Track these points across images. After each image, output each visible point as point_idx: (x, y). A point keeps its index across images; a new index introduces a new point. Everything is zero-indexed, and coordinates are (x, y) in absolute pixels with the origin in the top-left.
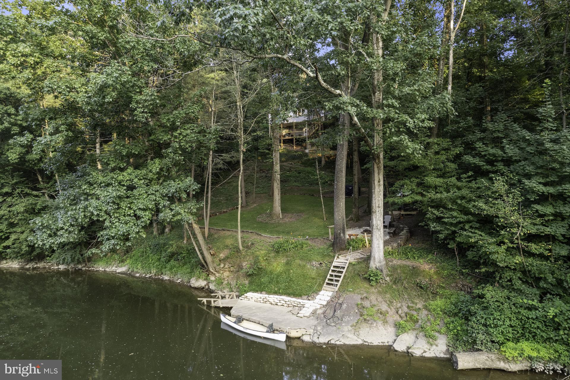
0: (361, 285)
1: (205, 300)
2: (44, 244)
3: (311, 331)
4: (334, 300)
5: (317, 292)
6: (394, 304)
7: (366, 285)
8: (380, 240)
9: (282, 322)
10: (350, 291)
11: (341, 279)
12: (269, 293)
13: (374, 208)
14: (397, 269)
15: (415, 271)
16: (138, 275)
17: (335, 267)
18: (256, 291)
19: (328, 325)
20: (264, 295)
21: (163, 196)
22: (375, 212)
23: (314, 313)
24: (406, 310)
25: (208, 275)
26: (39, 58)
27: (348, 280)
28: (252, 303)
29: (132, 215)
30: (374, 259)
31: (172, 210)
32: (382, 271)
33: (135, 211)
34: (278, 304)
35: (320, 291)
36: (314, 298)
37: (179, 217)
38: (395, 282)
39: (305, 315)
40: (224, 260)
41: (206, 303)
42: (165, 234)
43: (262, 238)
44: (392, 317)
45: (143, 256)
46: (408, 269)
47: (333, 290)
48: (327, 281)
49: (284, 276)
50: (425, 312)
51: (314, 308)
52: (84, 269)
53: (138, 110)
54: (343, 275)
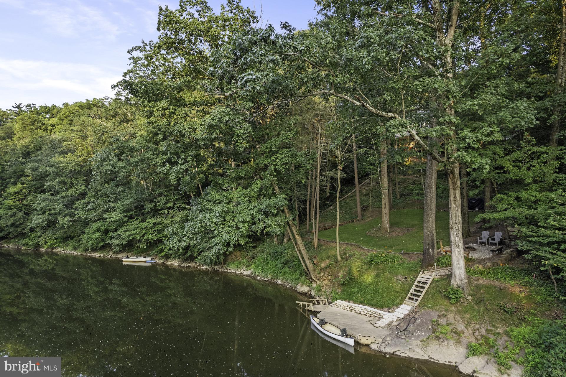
0: (441, 302)
1: (301, 303)
2: (173, 247)
3: (380, 340)
4: (411, 314)
5: (398, 305)
6: (473, 325)
7: (446, 303)
8: (460, 257)
9: (357, 329)
10: (429, 307)
11: (422, 295)
12: (355, 302)
13: (451, 224)
14: (480, 289)
15: (502, 292)
16: (258, 278)
17: (419, 282)
18: (345, 300)
19: (398, 337)
20: (351, 304)
21: (260, 211)
22: (453, 228)
23: (389, 325)
24: (483, 332)
25: (311, 282)
26: (173, 109)
27: (430, 296)
28: (340, 309)
29: (235, 226)
30: (455, 277)
31: (264, 222)
32: (463, 289)
33: (237, 223)
34: (362, 313)
35: (401, 304)
36: (393, 311)
37: (269, 229)
38: (478, 301)
39: (381, 325)
40: (323, 270)
41: (302, 306)
42: (284, 244)
43: (362, 251)
44: (468, 338)
45: (264, 262)
46: (494, 290)
47: (413, 304)
48: (409, 295)
49: (372, 287)
50: (505, 338)
51: (391, 320)
52: (220, 270)
53: (239, 141)
54: (424, 291)
